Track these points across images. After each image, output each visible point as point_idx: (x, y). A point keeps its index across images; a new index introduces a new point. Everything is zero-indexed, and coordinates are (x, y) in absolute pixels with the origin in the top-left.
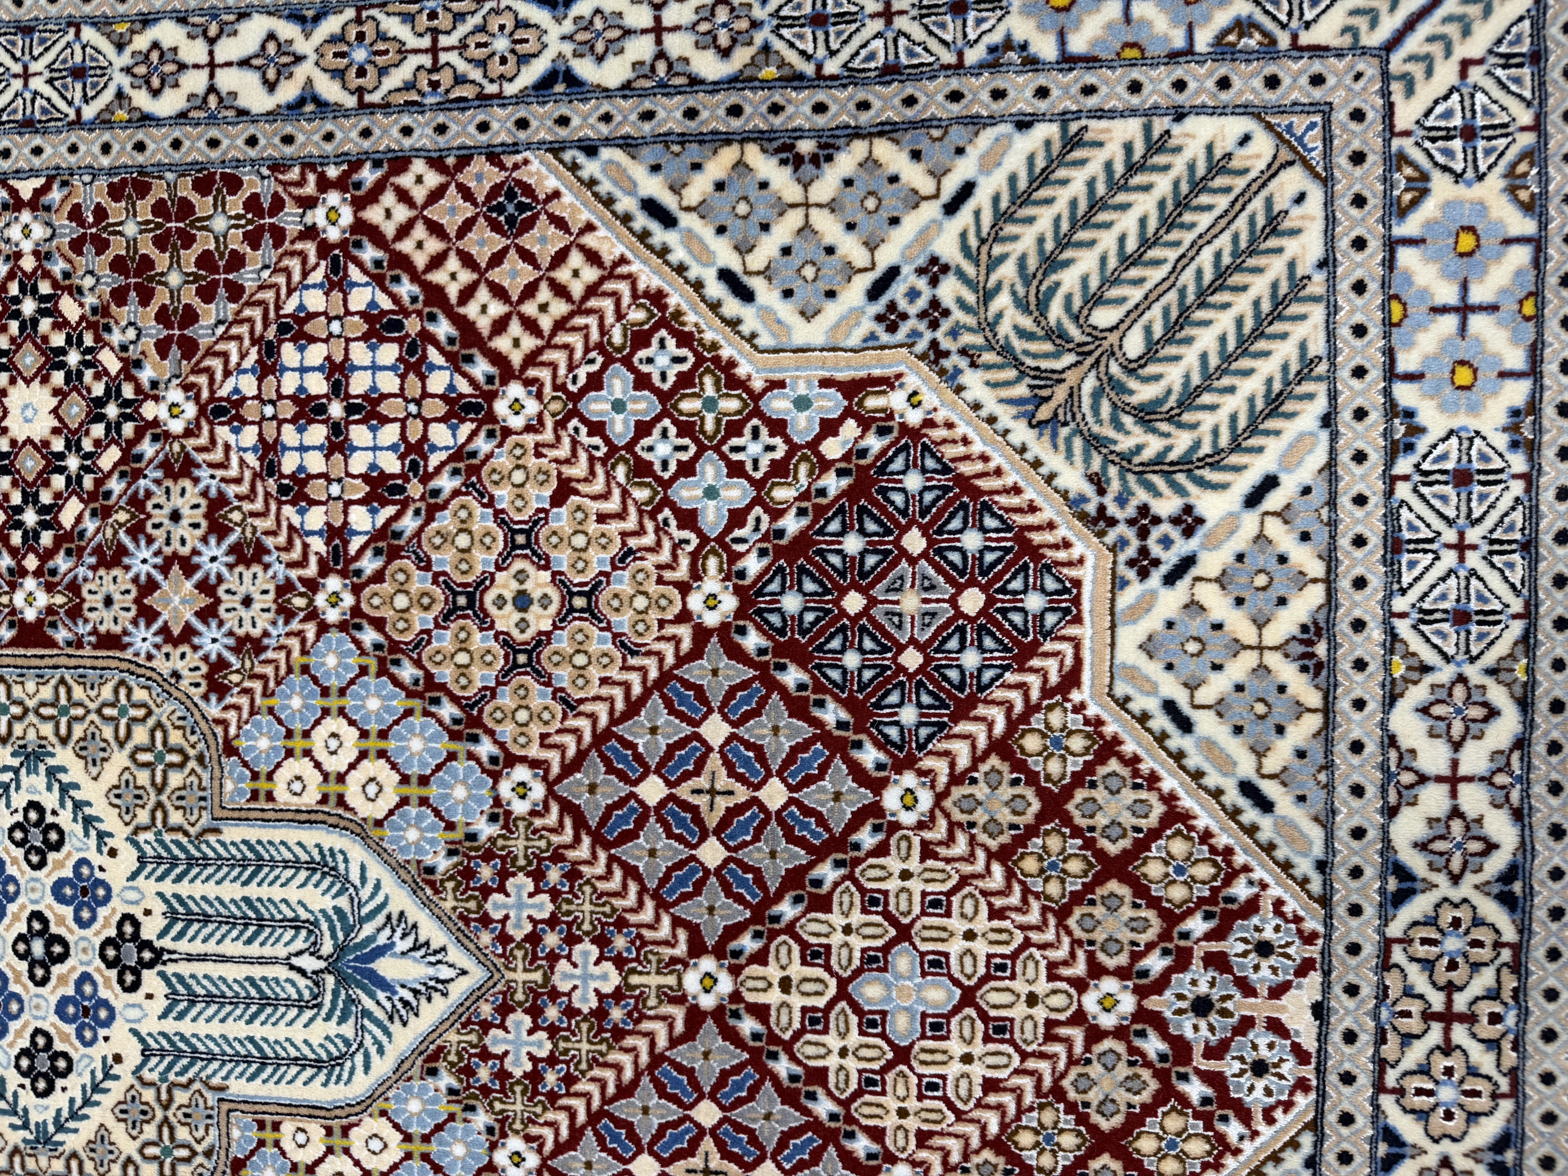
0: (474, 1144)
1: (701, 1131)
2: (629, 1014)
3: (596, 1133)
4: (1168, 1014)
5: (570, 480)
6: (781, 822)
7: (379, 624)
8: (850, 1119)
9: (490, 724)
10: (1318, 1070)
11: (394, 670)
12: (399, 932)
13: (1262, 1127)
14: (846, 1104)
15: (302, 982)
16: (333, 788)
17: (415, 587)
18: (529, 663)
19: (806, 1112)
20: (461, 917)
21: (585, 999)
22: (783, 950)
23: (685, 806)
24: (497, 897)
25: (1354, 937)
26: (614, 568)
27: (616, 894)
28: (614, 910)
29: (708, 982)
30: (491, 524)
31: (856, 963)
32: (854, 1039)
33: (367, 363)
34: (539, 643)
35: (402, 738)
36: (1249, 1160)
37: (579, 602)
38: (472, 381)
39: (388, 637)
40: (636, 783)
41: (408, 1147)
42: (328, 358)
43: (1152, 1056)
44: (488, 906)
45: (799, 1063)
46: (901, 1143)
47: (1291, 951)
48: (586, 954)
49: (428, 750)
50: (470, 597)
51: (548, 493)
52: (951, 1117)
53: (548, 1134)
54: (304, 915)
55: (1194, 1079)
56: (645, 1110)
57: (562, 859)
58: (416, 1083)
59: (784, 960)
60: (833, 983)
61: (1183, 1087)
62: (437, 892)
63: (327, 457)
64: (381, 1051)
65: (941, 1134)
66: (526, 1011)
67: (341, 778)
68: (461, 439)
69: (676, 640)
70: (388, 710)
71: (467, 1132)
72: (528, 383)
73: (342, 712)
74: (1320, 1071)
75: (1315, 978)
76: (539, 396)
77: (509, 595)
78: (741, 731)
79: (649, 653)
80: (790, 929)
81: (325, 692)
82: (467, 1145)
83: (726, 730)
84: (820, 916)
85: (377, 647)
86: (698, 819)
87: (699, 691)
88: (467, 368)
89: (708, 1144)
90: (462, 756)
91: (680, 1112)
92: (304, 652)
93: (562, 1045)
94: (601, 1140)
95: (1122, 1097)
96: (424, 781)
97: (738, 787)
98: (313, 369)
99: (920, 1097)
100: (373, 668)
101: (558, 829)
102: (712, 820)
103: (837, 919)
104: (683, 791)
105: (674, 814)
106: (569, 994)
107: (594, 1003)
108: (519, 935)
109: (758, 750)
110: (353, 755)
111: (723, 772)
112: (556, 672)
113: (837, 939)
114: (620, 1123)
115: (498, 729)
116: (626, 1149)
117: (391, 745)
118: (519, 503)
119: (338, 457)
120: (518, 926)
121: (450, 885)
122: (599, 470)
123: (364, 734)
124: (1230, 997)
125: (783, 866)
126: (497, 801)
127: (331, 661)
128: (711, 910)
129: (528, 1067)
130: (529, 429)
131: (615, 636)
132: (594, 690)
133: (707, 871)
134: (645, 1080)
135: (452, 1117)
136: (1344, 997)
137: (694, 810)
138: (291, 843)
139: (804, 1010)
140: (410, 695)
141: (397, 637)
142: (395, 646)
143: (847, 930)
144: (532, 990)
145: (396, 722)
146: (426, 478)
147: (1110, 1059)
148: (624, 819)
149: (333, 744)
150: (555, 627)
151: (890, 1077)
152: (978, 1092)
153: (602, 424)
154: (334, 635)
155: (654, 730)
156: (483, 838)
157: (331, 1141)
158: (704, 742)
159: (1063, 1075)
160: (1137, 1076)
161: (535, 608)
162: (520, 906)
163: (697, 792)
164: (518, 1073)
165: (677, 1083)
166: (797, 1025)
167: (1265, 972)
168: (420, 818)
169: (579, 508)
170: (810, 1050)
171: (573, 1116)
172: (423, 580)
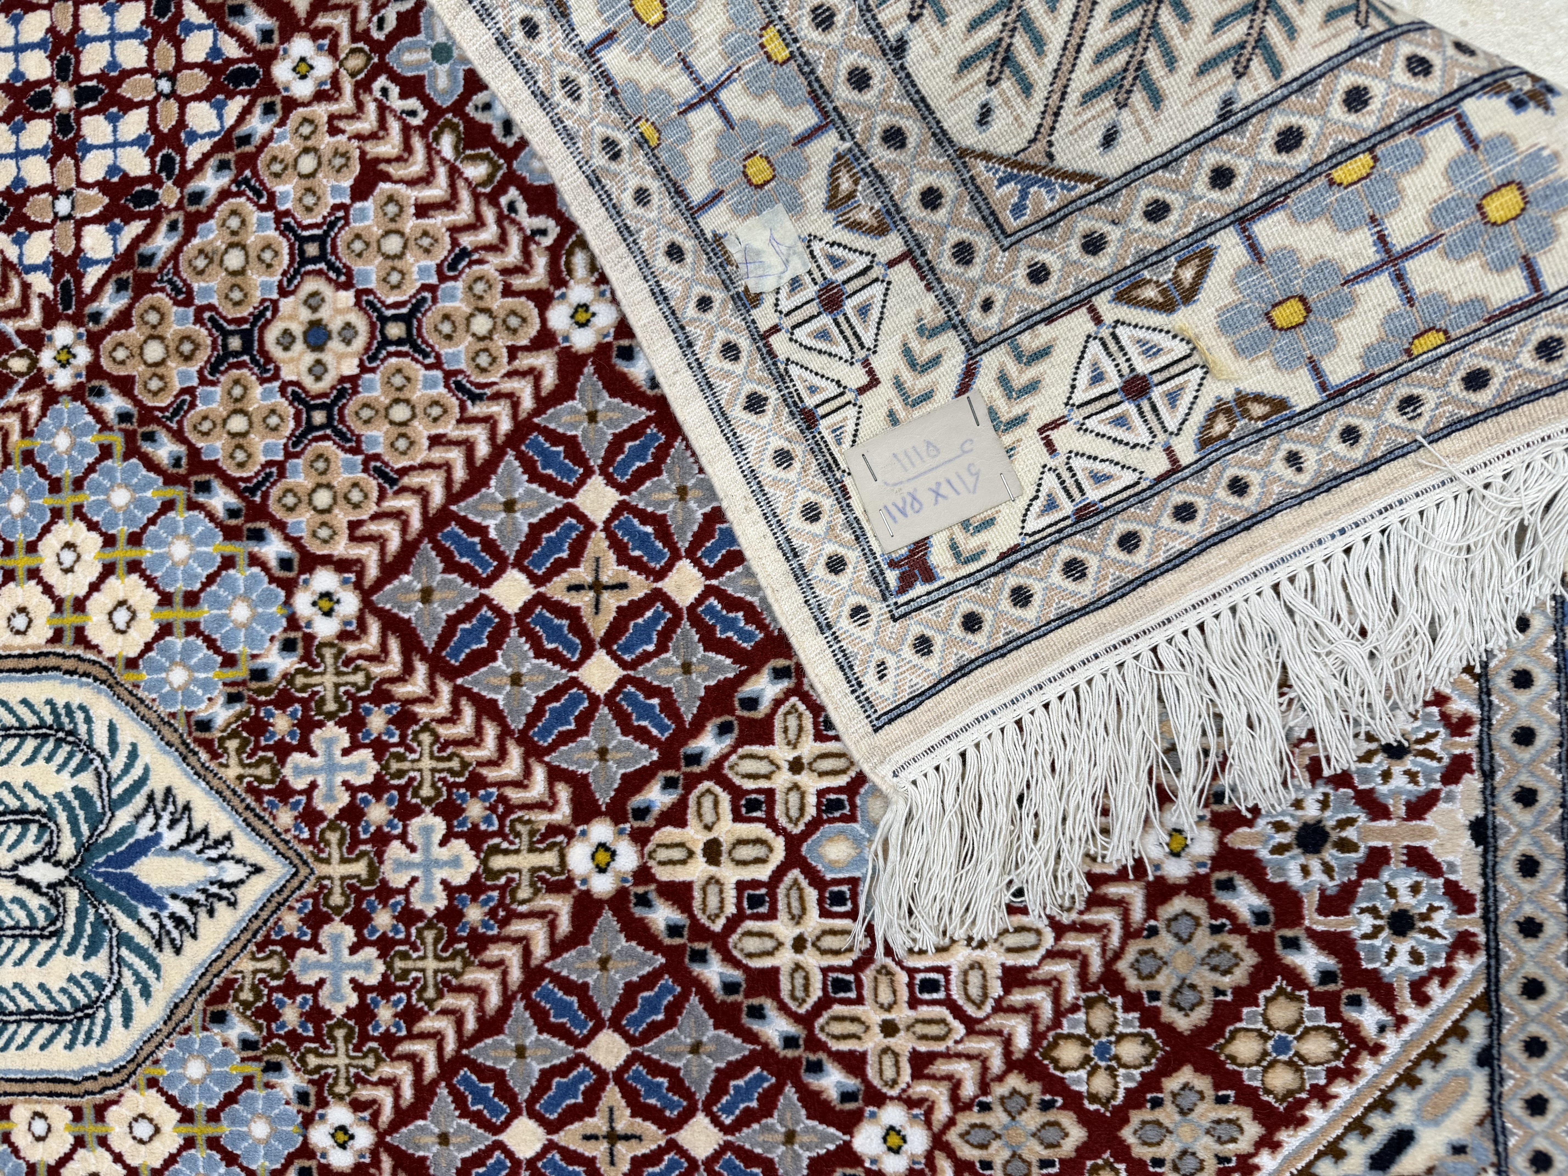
0: (282, 1118)
1: (602, 1077)
2: (492, 913)
3: (453, 1091)
4: (1264, 854)
5: (377, 160)
6: (696, 621)
7: (125, 385)
8: (814, 1044)
9: (279, 514)
10: (1486, 919)
11: (147, 447)
12: (166, 818)
13: (1410, 1010)
14: (806, 1021)
15: (35, 901)
16: (70, 620)
17: (173, 329)
18: (329, 424)
19: (750, 1037)
20: (250, 789)
21: (428, 897)
22: (707, 802)
23: (560, 609)
24: (299, 758)
25: (1524, 719)
26: (443, 278)
27: (466, 742)
28: (465, 764)
29: (602, 857)
30: (272, 233)
31: (811, 811)
32: (813, 922)
33: (104, 31)
34: (342, 393)
35: (161, 543)
36: (1396, 1060)
37: (395, 330)
38: (243, 41)
39: (137, 402)
40: (488, 582)
41: (188, 1129)
42: (52, 30)
43: (1245, 915)
44: (287, 771)
45: (737, 964)
46: (889, 1073)
47: (1434, 746)
48: (427, 831)
49: (197, 557)
50: (247, 337)
51: (347, 183)
52: (960, 1029)
53: (384, 1096)
54: (33, 803)
55: (1308, 945)
56: (520, 1052)
57: (388, 697)
58: (197, 1036)
59: (709, 818)
60: (779, 844)
61: (1293, 959)
62: (215, 756)
63: (52, 163)
64: (146, 993)
65: (947, 1055)
66: (346, 920)
67: (79, 605)
68: (230, 121)
69: (535, 375)
70: (140, 504)
71: (270, 1103)
72: (316, 35)
73: (78, 512)
74: (1490, 921)
75: (1472, 782)
76: (333, 51)
77: (297, 329)
78: (634, 498)
79: (497, 396)
80: (716, 772)
81: (55, 486)
82: (272, 1121)
83: (613, 496)
84: (757, 749)
85: (124, 417)
86: (579, 627)
87: (572, 445)
88: (235, 23)
89: (612, 1095)
90: (242, 561)
91: (570, 1051)
92: (26, 433)
93: (399, 964)
94: (459, 1101)
95: (1205, 979)
96: (191, 599)
97: (633, 576)
98: (31, 46)
99: (914, 1003)
100: (119, 447)
101: (380, 656)
102: (598, 627)
103: (781, 752)
104: (556, 589)
105: (544, 623)
106: (405, 891)
107: (441, 901)
108: (331, 810)
109: (660, 523)
110: (96, 570)
111: (612, 556)
112: (367, 432)
113: (782, 780)
114: (485, 1073)
115: (290, 520)
116: (496, 1112)
117: (146, 553)
118: (309, 200)
119: (67, 161)
120: (330, 797)
121: (232, 745)
122: (418, 144)
123: (109, 541)
124: (1351, 822)
125: (701, 683)
126: (293, 622)
127: (62, 441)
128: (603, 753)
129: (353, 1000)
130: (320, 96)
131: (448, 375)
132: (421, 455)
133: (594, 700)
134: (518, 1007)
135: (248, 1082)
136: (1516, 808)
137: (573, 614)
138: (14, 702)
139: (741, 886)
140: (170, 480)
141: (150, 402)
142: (147, 415)
143: (796, 766)
144: (352, 888)
145: (152, 521)
146: (183, 179)
147: (1183, 928)
148: (473, 635)
149: (68, 557)
150: (363, 369)
151: (867, 976)
152: (996, 989)
153: (420, 79)
154: (65, 406)
155: (509, 506)
156: (275, 675)
157: (80, 1129)
158: (582, 517)
159: (1118, 955)
160: (1226, 947)
161: (335, 345)
162: (331, 768)
163: (576, 588)
164: (338, 1010)
165: (563, 1008)
166: (731, 909)
167: (1399, 781)
168: (188, 653)
169: (391, 199)
170: (752, 944)
171: (418, 1067)
172: (182, 320)
